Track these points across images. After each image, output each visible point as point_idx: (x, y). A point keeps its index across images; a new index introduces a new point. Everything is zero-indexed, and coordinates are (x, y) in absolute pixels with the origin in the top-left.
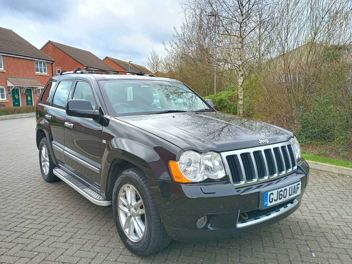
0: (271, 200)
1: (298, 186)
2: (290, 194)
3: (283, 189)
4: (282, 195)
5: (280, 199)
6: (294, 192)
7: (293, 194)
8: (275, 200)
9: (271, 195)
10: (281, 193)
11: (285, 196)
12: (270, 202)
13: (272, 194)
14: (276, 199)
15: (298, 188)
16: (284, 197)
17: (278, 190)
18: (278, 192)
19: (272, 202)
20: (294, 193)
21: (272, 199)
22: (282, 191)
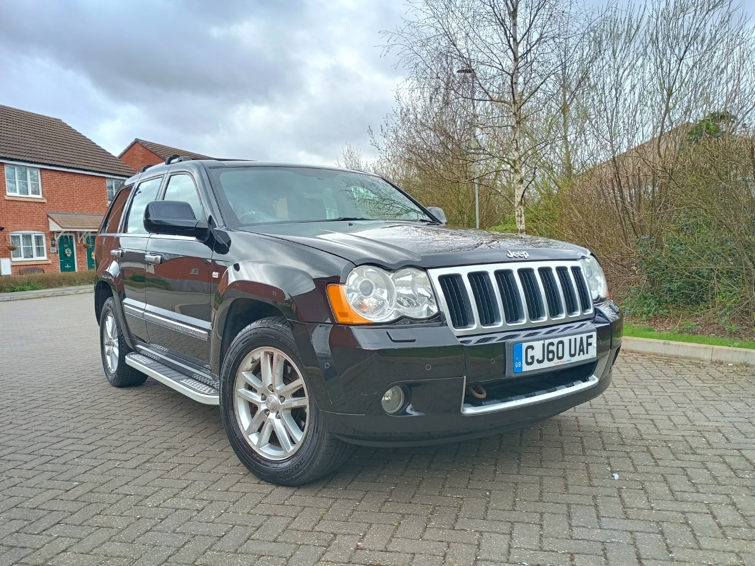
0: (530, 360)
1: (590, 340)
2: (573, 352)
3: (555, 341)
4: (552, 352)
5: (550, 360)
6: (581, 350)
7: (579, 355)
8: (539, 362)
9: (530, 351)
10: (551, 348)
11: (560, 355)
12: (528, 364)
13: (532, 347)
14: (541, 358)
15: (589, 344)
16: (559, 358)
17: (544, 342)
18: (544, 345)
19: (531, 364)
20: (582, 353)
21: (532, 357)
22: (552, 344)
